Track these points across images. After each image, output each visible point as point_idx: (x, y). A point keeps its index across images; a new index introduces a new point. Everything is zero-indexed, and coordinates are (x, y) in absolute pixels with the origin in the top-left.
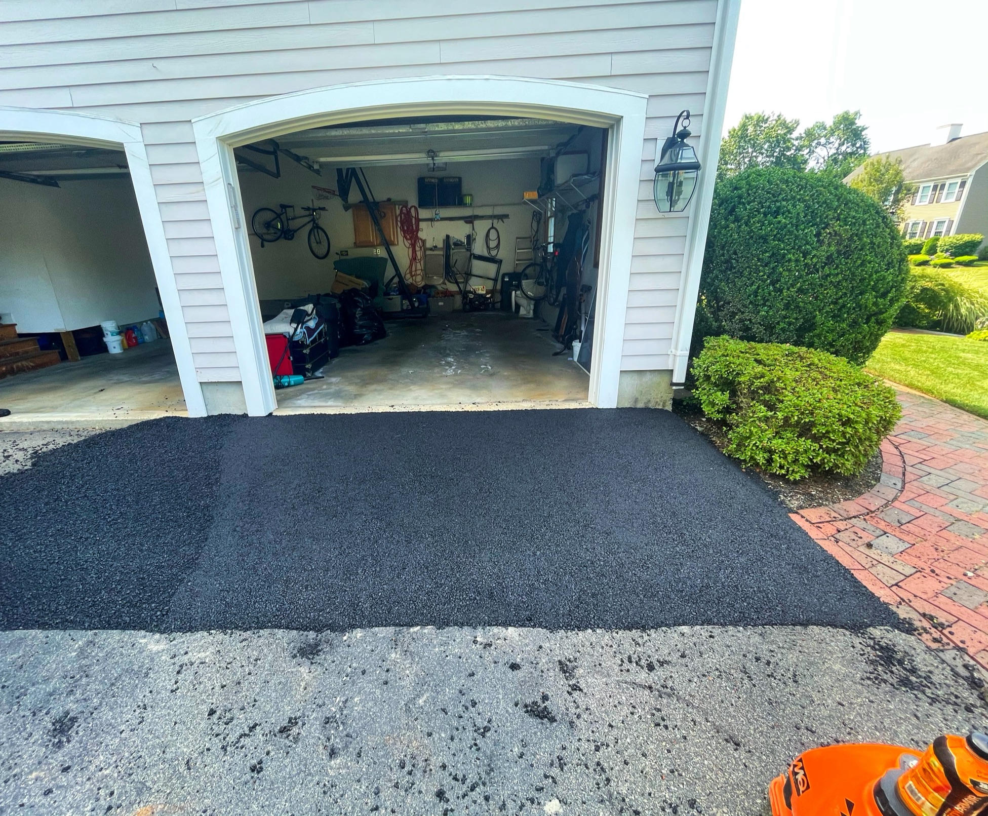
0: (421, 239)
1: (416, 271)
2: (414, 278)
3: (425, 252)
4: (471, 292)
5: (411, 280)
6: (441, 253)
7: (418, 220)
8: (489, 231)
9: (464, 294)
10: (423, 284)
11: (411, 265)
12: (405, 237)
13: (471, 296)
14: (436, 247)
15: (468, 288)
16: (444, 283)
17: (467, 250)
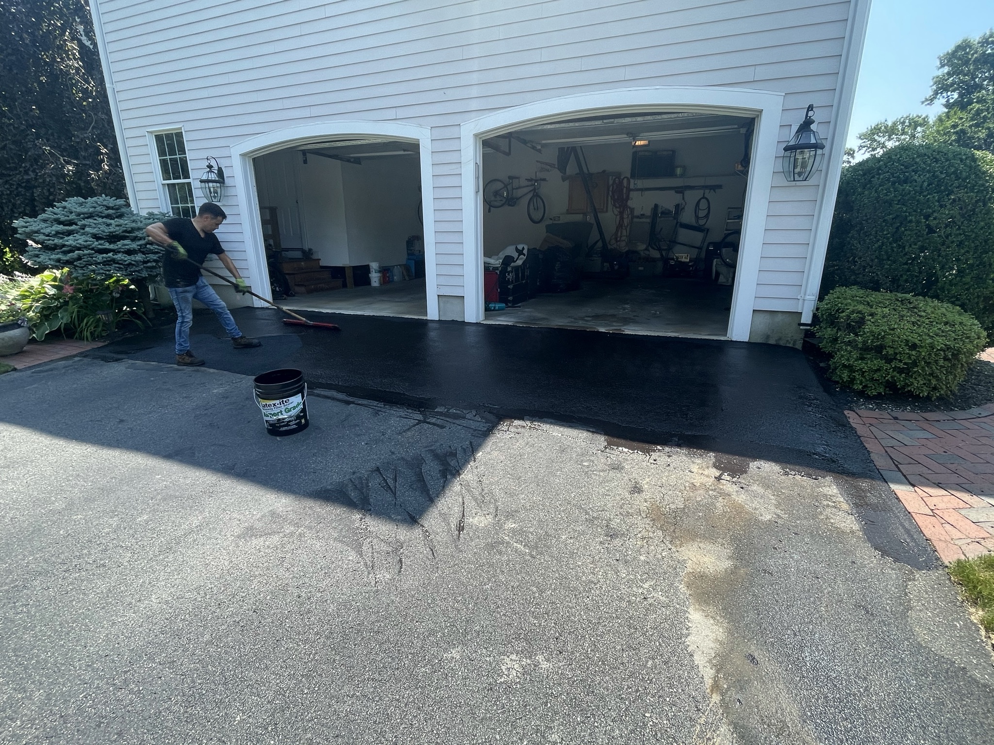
0: (630, 208)
1: (621, 237)
2: (618, 243)
3: (632, 218)
4: (673, 259)
5: (615, 246)
6: (648, 220)
7: (629, 190)
8: (700, 200)
9: (666, 260)
10: (627, 249)
11: (617, 231)
12: (614, 205)
13: (672, 262)
14: (642, 215)
15: (671, 255)
16: (646, 249)
17: (675, 218)
